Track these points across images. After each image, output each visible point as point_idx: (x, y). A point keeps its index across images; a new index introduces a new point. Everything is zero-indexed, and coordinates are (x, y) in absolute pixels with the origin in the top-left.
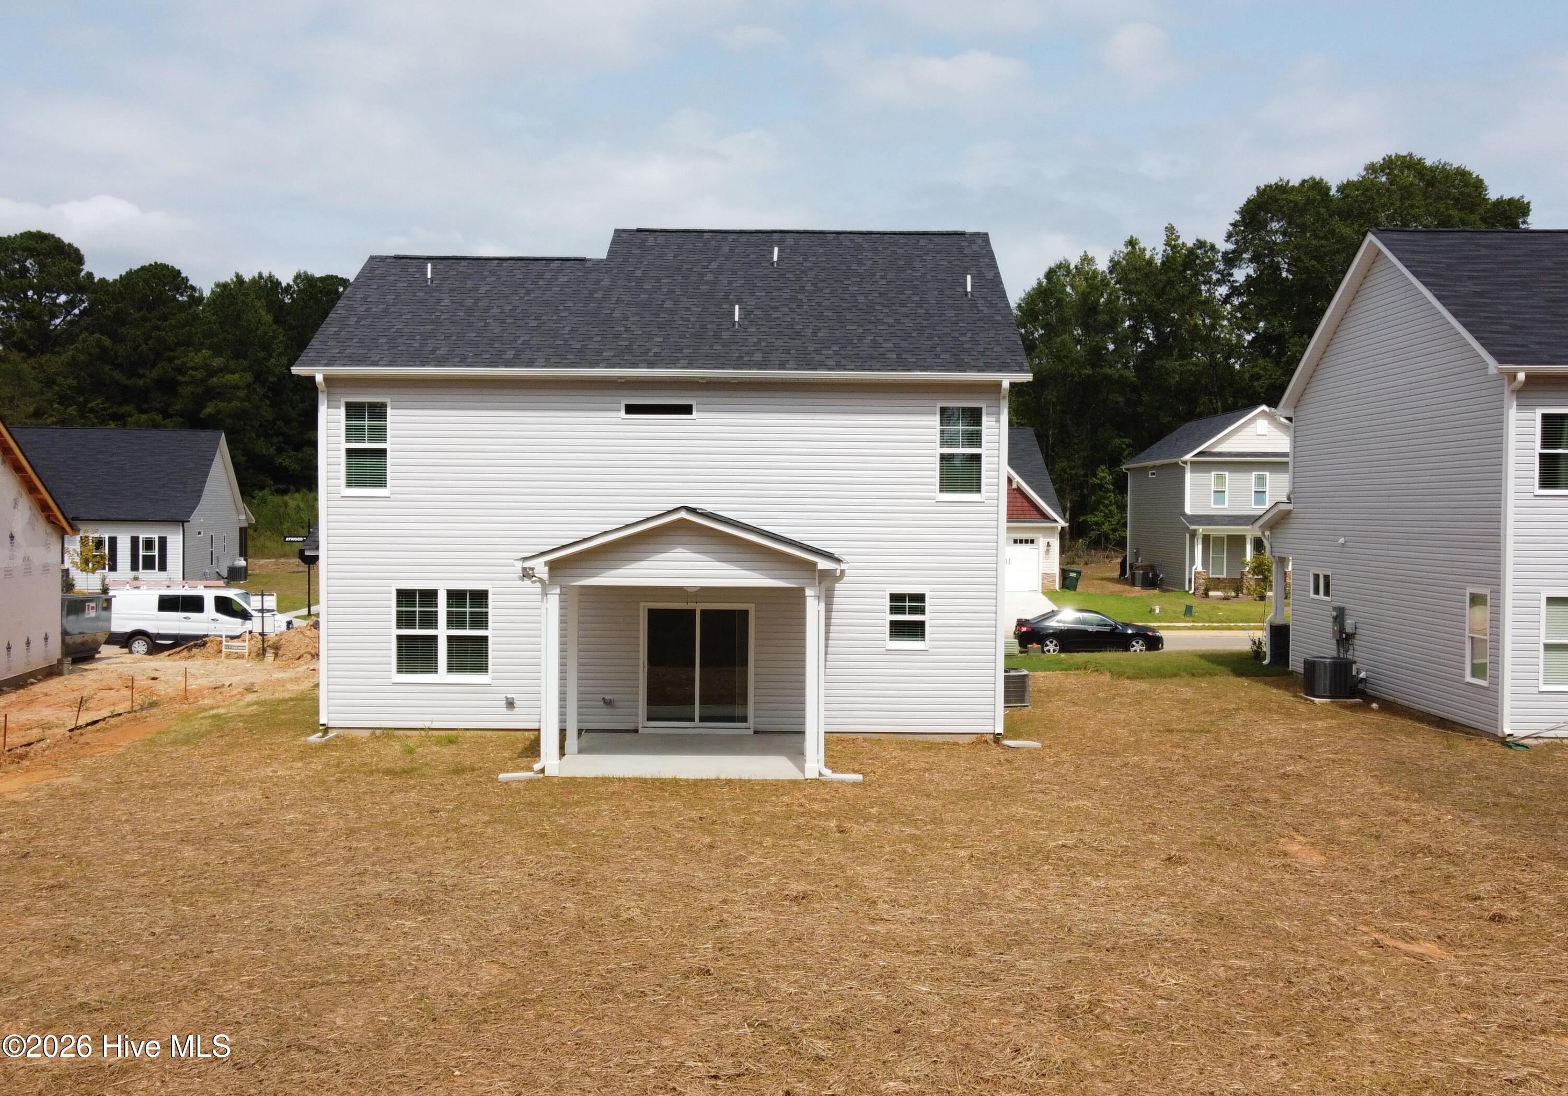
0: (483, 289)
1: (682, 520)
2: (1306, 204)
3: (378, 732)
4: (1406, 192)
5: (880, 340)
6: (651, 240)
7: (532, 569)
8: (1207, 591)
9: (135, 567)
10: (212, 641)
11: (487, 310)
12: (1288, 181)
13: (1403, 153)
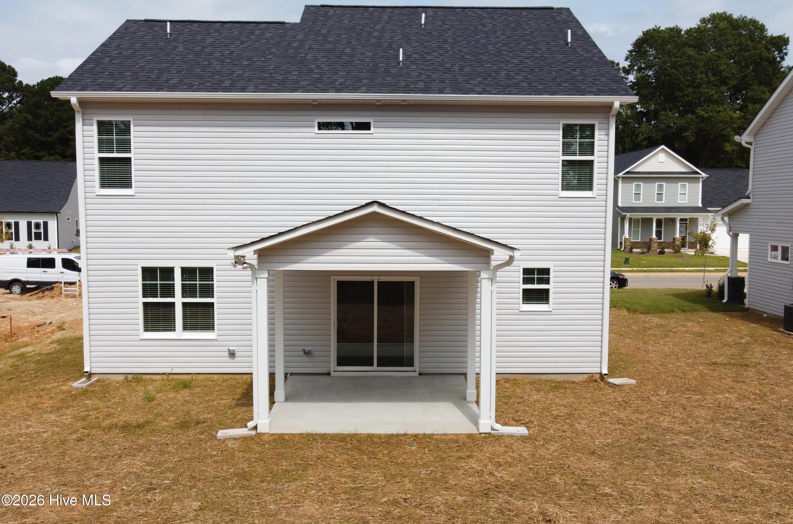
0: (208, 41)
1: (375, 213)
2: (669, 38)
3: (130, 377)
4: (723, 33)
5: (512, 74)
6: (331, 11)
7: (244, 257)
8: (631, 249)
9: (30, 239)
10: (57, 287)
11: (211, 54)
12: (660, 27)
13: (720, 12)
